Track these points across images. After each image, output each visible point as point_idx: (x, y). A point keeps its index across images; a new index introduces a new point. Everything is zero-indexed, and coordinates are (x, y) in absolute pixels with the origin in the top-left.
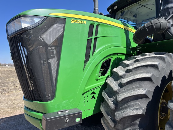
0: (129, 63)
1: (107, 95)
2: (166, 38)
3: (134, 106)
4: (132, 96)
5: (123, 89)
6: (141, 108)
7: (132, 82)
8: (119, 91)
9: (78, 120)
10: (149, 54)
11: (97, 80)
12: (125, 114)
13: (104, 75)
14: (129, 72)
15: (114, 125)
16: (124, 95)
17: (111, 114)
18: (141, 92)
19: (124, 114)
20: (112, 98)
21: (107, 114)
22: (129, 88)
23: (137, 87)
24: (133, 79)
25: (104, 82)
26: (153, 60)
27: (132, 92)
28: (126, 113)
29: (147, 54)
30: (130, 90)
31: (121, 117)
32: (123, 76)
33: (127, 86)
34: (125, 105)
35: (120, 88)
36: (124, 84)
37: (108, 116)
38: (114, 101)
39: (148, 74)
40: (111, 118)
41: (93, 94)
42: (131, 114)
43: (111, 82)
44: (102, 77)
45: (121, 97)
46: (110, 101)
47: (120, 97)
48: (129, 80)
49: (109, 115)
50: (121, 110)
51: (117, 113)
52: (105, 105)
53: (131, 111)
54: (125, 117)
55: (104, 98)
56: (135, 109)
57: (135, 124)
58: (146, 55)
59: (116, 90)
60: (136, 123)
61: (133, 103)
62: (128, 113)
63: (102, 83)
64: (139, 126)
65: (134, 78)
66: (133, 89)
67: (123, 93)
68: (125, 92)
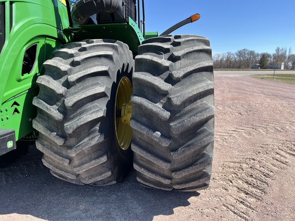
0: (73, 52)
1: (44, 103)
2: (115, 21)
3: (91, 109)
4: (88, 97)
5: (72, 89)
6: (101, 109)
7: (85, 79)
8: (66, 93)
9: (10, 144)
10: (98, 41)
11: (19, 81)
12: (81, 122)
13: (29, 73)
14: (77, 65)
15: (63, 142)
16: (77, 97)
17: (56, 129)
18: (100, 89)
19: (78, 122)
20: (54, 106)
21: (50, 130)
22: (82, 87)
23: (93, 85)
24: (85, 74)
25: (30, 84)
26: (105, 48)
27: (87, 92)
28: (82, 120)
29: (94, 40)
30: (82, 89)
31: (75, 127)
32: (68, 72)
33: (78, 85)
34: (79, 111)
35: (68, 89)
36: (74, 82)
37: (53, 133)
38: (60, 109)
39: (104, 67)
40: (57, 135)
41: (15, 106)
42: (90, 120)
43: (48, 82)
44: (26, 75)
45: (72, 101)
46: (52, 110)
47: (70, 101)
48: (80, 76)
49: (52, 131)
50: (73, 119)
51: (67, 125)
52: (43, 118)
53: (89, 115)
54: (81, 126)
55: (41, 107)
56: (94, 112)
57: (94, 131)
58: (93, 42)
59: (61, 93)
60: (96, 130)
61: (89, 105)
62: (85, 120)
63: (27, 87)
64: (99, 132)
65: (87, 73)
66: (87, 87)
67: (73, 95)
68: (76, 93)
